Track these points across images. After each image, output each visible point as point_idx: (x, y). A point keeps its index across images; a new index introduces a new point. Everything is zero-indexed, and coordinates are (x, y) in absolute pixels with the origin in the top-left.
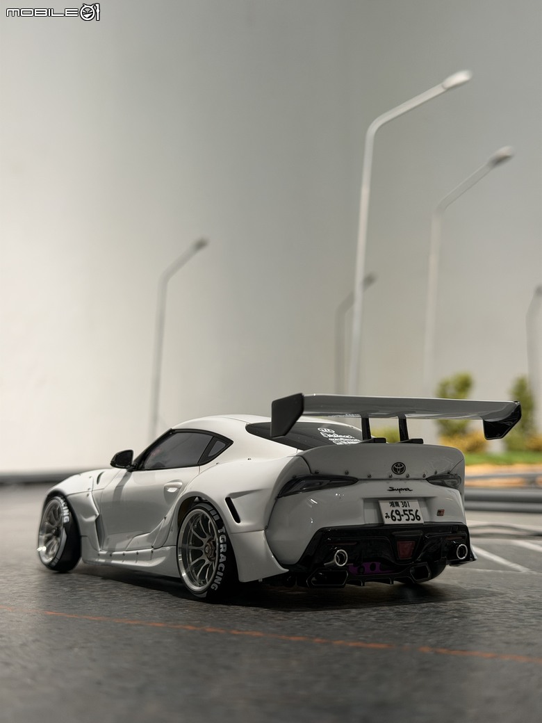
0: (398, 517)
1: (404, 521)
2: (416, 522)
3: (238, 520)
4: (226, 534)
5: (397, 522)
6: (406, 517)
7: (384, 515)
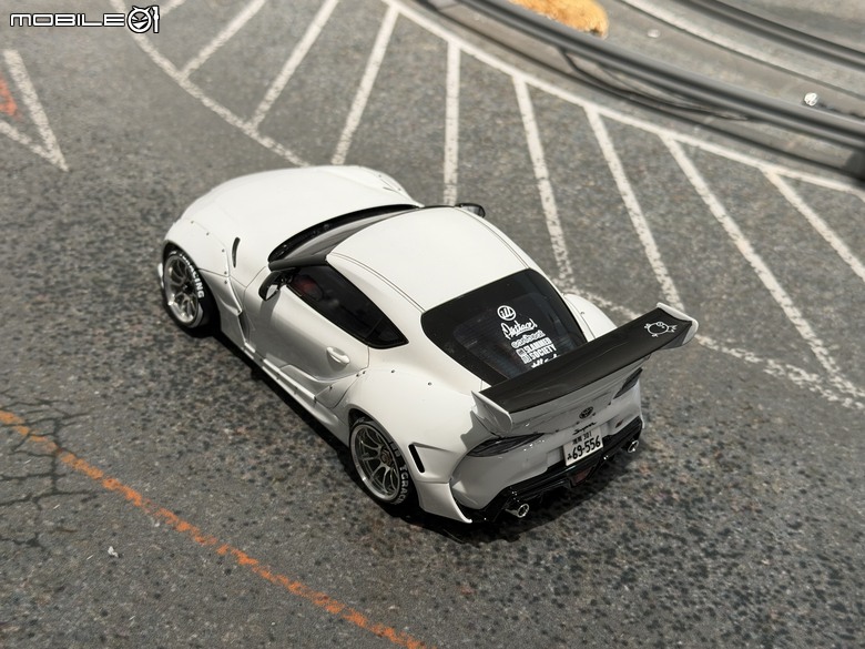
0: (579, 453)
1: (585, 454)
2: (596, 449)
3: (422, 470)
4: (407, 472)
5: (579, 458)
6: (587, 449)
7: (567, 456)
